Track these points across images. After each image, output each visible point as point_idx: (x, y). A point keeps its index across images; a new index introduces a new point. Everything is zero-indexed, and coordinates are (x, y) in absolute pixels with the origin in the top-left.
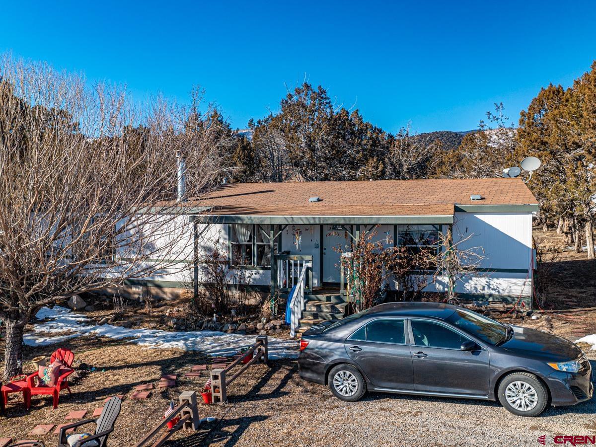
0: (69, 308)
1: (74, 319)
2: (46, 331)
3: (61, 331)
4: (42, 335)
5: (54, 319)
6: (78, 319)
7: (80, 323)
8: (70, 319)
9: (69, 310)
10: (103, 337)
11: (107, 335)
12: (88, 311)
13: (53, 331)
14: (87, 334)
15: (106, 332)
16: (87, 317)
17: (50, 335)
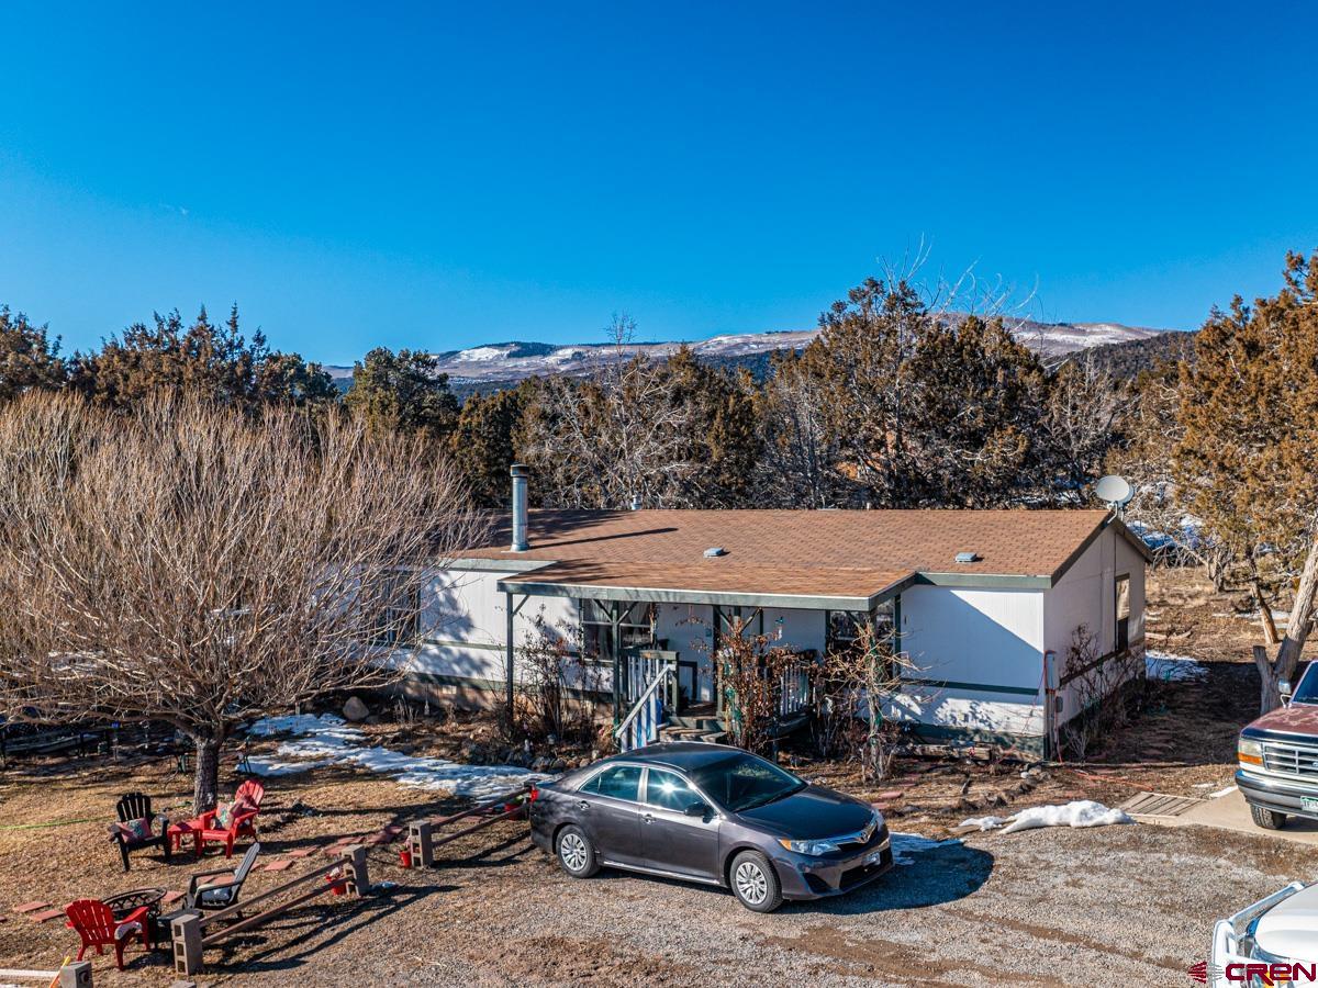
0: (343, 717)
1: (342, 736)
2: (293, 754)
3: (313, 754)
4: (285, 758)
5: (314, 735)
6: (348, 737)
7: (347, 743)
8: (338, 735)
9: (342, 721)
10: (363, 766)
11: (368, 765)
12: (369, 724)
13: (303, 754)
14: (344, 761)
15: (369, 760)
16: (363, 734)
17: (296, 759)
